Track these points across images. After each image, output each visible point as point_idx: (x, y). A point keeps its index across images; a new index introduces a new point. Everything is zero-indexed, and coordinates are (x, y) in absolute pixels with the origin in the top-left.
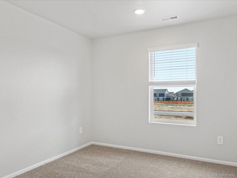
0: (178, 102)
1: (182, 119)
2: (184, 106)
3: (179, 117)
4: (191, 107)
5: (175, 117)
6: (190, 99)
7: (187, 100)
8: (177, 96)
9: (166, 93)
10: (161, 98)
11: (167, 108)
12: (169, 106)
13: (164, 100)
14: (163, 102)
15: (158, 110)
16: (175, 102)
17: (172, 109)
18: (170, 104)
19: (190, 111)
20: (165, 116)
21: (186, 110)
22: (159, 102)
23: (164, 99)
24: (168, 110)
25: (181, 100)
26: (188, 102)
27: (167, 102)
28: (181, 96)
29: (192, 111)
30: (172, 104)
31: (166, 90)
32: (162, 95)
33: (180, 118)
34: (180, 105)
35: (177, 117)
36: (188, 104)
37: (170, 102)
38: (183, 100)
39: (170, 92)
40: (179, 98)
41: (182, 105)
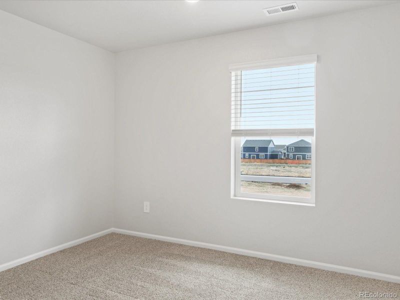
0: (288, 161)
1: (283, 187)
2: (297, 167)
3: (278, 184)
4: (306, 169)
5: (272, 185)
6: (308, 156)
7: (304, 158)
8: (288, 152)
9: (271, 145)
10: (262, 154)
11: (268, 170)
12: (272, 168)
13: (266, 158)
14: (265, 160)
15: (251, 173)
16: (283, 161)
17: (273, 173)
18: (276, 164)
19: (302, 175)
20: (257, 184)
21: (297, 175)
22: (258, 160)
23: (266, 155)
24: (267, 174)
25: (294, 158)
26: (304, 161)
27: (271, 161)
28: (294, 152)
29: (304, 176)
30: (279, 164)
31: (270, 141)
32: (264, 149)
33: (280, 187)
34: (291, 167)
35: (274, 184)
36: (304, 165)
37: (276, 160)
38: (298, 159)
39: (276, 146)
40: (291, 155)
41: (293, 166)
